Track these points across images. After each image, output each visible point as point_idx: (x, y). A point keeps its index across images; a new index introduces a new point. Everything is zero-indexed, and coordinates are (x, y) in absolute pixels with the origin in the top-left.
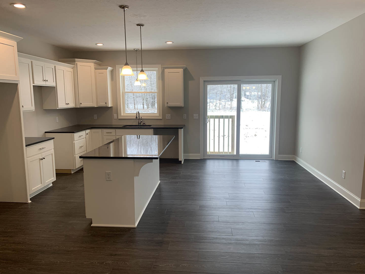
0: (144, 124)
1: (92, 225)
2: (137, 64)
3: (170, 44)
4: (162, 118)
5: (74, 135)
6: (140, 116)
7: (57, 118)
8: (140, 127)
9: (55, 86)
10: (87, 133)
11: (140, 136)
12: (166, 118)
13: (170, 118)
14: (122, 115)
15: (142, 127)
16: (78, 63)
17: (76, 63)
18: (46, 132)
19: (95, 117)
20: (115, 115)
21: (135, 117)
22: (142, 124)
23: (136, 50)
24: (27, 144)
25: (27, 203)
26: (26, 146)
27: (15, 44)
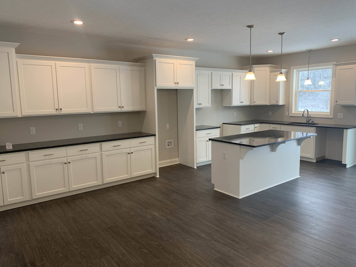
0: (313, 122)
1: (214, 189)
2: (309, 64)
3: (337, 41)
4: (332, 117)
5: (241, 127)
6: (309, 114)
7: (235, 113)
8: (308, 125)
9: (231, 89)
10: (255, 126)
11: (308, 133)
12: (338, 118)
13: (342, 118)
14: (293, 112)
15: (310, 125)
16: (255, 68)
17: (254, 68)
18: (223, 123)
19: (270, 113)
20: (287, 113)
21: (302, 115)
22: (310, 122)
23: (309, 50)
24: (197, 129)
25: (194, 168)
26: (196, 130)
27: (193, 63)
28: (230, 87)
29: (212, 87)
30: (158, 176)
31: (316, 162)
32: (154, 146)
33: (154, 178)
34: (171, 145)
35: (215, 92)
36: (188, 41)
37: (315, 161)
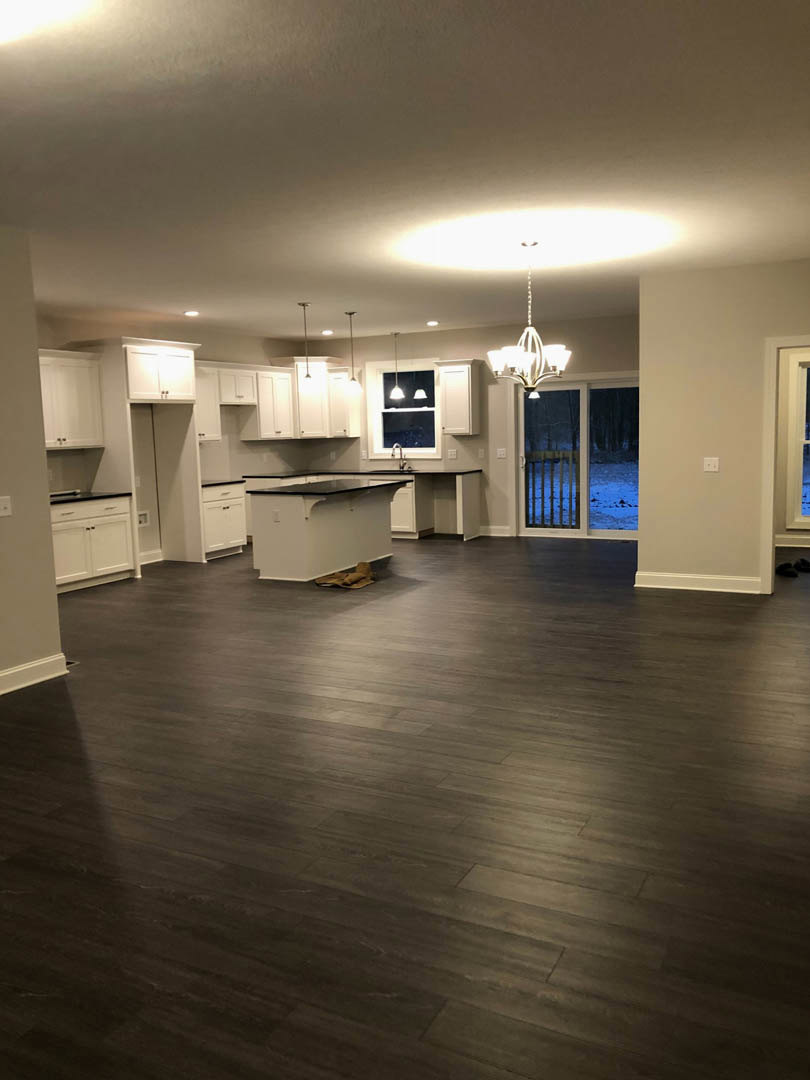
0: (410, 468)
2: (396, 360)
4: (441, 458)
6: (403, 454)
9: (257, 404)
14: (375, 451)
16: (298, 363)
17: (296, 363)
22: (405, 468)
23: (395, 334)
24: (205, 484)
25: (202, 563)
26: (203, 486)
27: (191, 354)
28: (254, 401)
29: (220, 399)
30: (139, 576)
31: (420, 538)
32: (128, 515)
33: (131, 580)
34: (146, 522)
35: (228, 409)
36: (188, 317)
37: (417, 537)
